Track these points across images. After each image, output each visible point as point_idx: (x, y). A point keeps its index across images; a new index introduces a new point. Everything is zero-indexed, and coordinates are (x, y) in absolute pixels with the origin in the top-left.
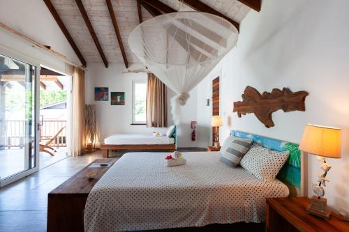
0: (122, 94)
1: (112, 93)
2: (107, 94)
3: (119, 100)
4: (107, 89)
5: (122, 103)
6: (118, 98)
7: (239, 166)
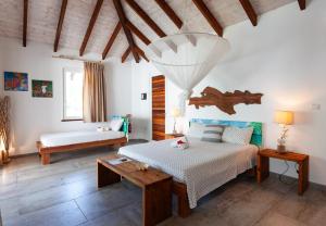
0: (49, 84)
1: (33, 81)
2: (26, 83)
3: (44, 91)
4: (25, 75)
5: (49, 94)
6: (42, 88)
7: (221, 141)
